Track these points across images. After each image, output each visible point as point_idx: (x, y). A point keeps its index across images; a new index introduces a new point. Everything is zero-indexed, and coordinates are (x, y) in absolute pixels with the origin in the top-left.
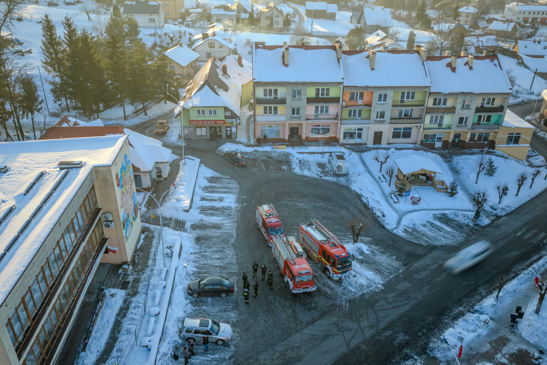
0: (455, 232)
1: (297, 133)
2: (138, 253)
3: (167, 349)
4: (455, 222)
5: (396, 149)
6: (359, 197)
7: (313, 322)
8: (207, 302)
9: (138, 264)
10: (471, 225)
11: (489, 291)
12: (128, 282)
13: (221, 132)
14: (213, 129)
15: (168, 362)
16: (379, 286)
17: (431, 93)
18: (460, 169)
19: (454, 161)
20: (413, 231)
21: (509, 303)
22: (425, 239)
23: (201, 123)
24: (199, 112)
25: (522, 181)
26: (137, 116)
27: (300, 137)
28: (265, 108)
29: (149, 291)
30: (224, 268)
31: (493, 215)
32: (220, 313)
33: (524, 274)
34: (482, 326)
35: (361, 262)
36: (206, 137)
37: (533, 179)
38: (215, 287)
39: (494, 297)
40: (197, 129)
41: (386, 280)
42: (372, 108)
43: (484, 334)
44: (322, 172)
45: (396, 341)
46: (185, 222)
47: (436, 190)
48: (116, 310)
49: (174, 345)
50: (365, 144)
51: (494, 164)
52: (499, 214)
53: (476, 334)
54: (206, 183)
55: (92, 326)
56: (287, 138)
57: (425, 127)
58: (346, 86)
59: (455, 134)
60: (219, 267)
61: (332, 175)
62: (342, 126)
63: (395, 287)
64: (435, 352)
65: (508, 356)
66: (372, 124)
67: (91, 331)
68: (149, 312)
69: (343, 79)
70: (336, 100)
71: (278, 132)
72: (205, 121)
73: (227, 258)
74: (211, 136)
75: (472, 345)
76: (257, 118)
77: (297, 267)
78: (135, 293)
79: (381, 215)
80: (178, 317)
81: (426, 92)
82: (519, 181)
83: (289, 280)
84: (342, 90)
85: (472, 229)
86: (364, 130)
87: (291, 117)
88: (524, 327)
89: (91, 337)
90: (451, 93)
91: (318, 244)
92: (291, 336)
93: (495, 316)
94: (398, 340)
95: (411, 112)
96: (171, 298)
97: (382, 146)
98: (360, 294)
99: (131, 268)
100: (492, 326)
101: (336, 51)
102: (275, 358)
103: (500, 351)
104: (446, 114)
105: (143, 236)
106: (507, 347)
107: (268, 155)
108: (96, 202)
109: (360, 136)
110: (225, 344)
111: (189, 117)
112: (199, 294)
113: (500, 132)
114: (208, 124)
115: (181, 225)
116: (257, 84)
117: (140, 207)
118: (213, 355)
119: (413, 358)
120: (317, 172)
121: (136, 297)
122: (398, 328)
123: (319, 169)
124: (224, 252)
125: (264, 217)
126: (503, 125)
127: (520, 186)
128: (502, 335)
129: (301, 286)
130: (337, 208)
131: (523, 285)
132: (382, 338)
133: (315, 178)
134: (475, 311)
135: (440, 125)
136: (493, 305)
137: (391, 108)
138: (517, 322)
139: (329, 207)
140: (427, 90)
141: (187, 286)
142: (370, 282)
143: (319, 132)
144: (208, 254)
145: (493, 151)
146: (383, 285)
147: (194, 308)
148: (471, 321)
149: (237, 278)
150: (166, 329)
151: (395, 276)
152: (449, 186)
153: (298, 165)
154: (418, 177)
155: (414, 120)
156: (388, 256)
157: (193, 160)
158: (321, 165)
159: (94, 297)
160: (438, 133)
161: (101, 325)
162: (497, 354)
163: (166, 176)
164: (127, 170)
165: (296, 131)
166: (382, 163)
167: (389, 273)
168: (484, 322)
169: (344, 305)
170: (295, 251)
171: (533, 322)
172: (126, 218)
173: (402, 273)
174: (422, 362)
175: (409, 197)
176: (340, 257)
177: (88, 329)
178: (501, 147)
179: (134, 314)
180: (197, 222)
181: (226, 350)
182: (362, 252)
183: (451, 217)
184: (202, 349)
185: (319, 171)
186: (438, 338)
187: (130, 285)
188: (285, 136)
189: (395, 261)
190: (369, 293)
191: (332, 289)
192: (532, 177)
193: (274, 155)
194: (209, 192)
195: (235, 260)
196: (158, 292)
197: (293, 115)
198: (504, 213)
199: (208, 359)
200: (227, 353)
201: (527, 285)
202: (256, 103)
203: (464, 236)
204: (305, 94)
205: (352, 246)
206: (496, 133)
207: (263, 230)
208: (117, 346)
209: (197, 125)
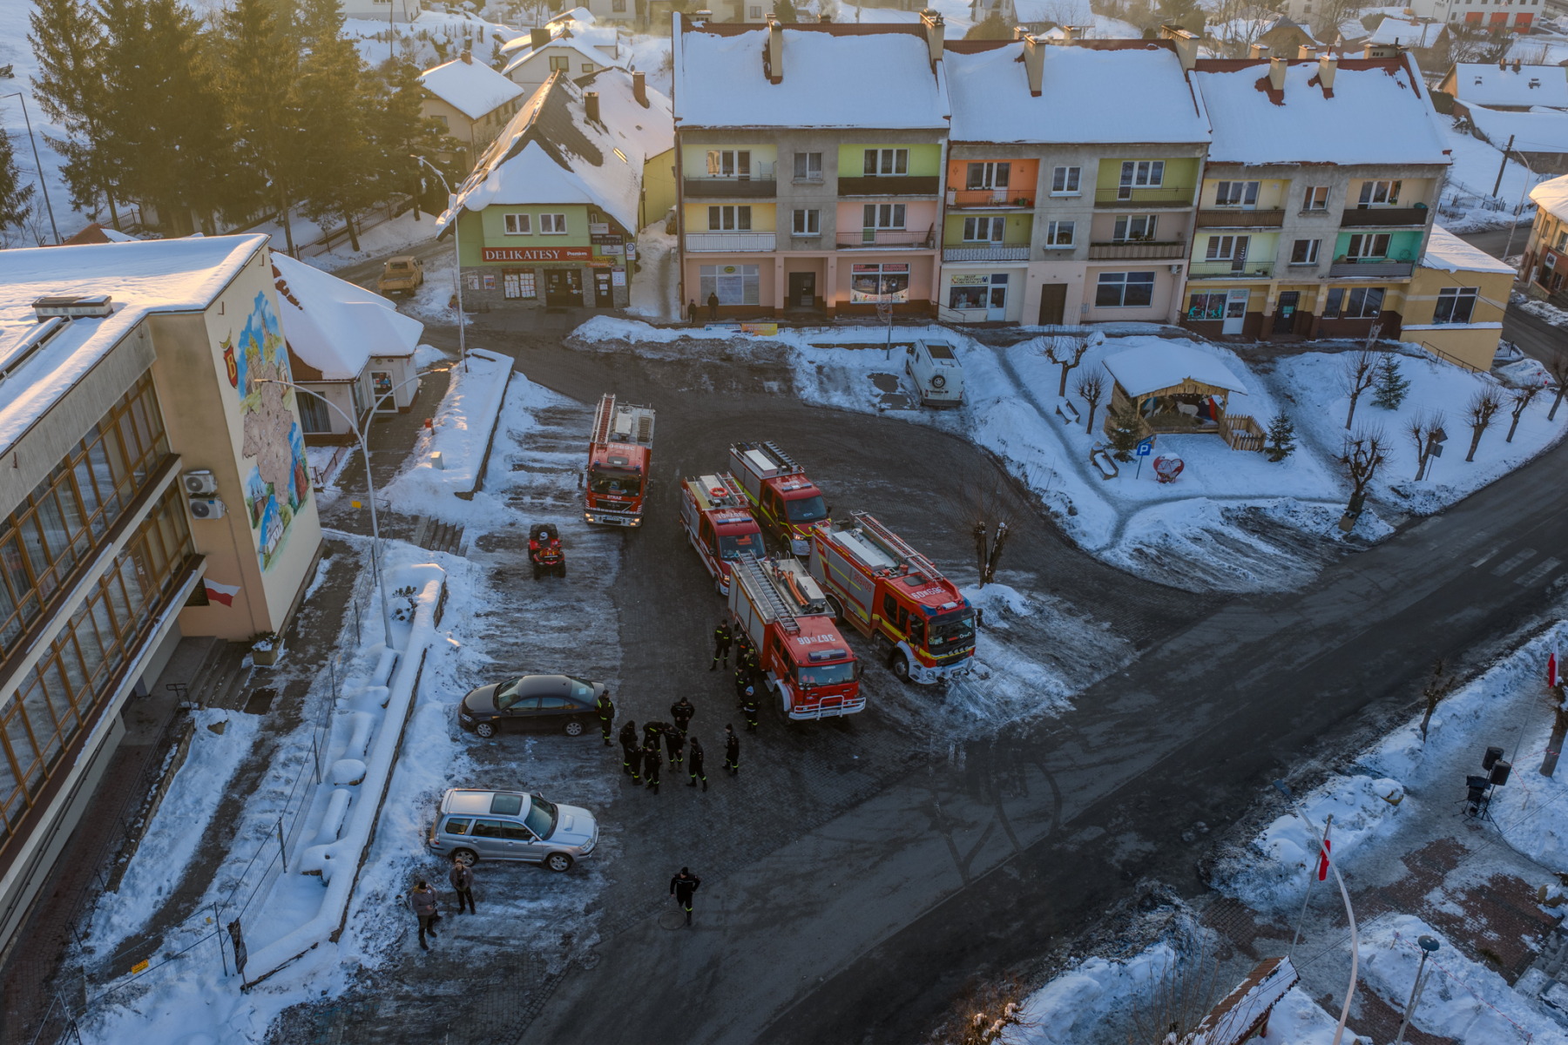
0: (1288, 556)
1: (811, 290)
2: (306, 611)
3: (385, 883)
4: (1287, 532)
5: (1108, 335)
6: (998, 462)
7: (855, 803)
8: (522, 750)
9: (307, 641)
10: (1337, 537)
11: (1399, 715)
12: (272, 693)
13: (579, 287)
14: (555, 277)
15: (386, 922)
16: (1060, 703)
17: (1213, 163)
18: (1299, 391)
19: (1282, 370)
20: (1164, 554)
21: (1459, 749)
22: (1200, 574)
23: (517, 255)
24: (510, 221)
25: (1486, 416)
26: (329, 249)
27: (820, 303)
28: (714, 212)
29: (336, 716)
30: (579, 656)
31: (1402, 514)
32: (561, 782)
33: (1504, 666)
34: (1380, 809)
35: (1005, 638)
36: (536, 303)
37: (1516, 415)
38: (548, 705)
39: (1413, 730)
40: (507, 278)
41: (1082, 686)
42: (1036, 211)
43: (1389, 834)
44: (884, 399)
45: (1113, 855)
46: (462, 529)
47: (1229, 443)
48: (227, 772)
49: (408, 872)
50: (1016, 324)
51: (1398, 372)
52: (1420, 510)
53: (1364, 833)
54: (528, 424)
55: (145, 817)
56: (779, 304)
57: (1193, 271)
58: (956, 142)
59: (1283, 294)
60: (562, 651)
61: (917, 406)
62: (945, 266)
63: (1109, 707)
64: (1238, 886)
65: (1463, 897)
66: (1037, 260)
67: (140, 830)
68: (331, 773)
69: (948, 118)
70: (926, 186)
71: (752, 286)
72: (530, 249)
73: (588, 626)
74: (550, 299)
75: (1353, 866)
76: (691, 244)
77: (804, 641)
78: (291, 724)
79: (1064, 510)
80: (426, 789)
81: (1196, 160)
82: (1477, 413)
83: (779, 682)
84: (944, 155)
85: (1341, 550)
86: (1011, 279)
87: (793, 239)
88: (1509, 811)
89: (140, 850)
90: (1269, 164)
91: (872, 577)
92: (784, 844)
93: (1419, 785)
94: (1120, 855)
95: (1152, 226)
96: (406, 737)
97: (1066, 328)
98: (1002, 726)
99: (281, 652)
100: (1412, 813)
101: (925, 38)
102: (733, 906)
103: (1439, 881)
104: (1254, 230)
105: (325, 565)
106: (1459, 869)
107: (723, 350)
108: (162, 433)
109: (999, 298)
110: (574, 866)
111: (482, 238)
112: (496, 728)
113: (1416, 287)
114: (538, 259)
115: (448, 537)
116: (687, 134)
117: (321, 485)
118: (532, 900)
119: (1169, 902)
120: (871, 398)
121: (293, 734)
122: (1121, 819)
123: (877, 390)
124: (581, 610)
125: (706, 508)
126: (1426, 263)
127: (1479, 430)
128: (1443, 837)
129: (816, 700)
130: (931, 494)
131: (1500, 700)
132: (1071, 848)
133: (864, 414)
134: (1356, 769)
135: (1238, 264)
136: (1412, 752)
137: (1092, 210)
138: (1487, 801)
139: (906, 490)
140: (1198, 154)
141: (457, 704)
142: (1031, 691)
143: (877, 288)
144: (529, 615)
145: (1395, 342)
146: (1071, 699)
147: (478, 768)
148: (1346, 796)
149: (618, 682)
150: (384, 825)
151: (1110, 677)
152: (1268, 431)
153: (815, 378)
154: (1175, 408)
155: (1160, 248)
156: (1087, 622)
157: (492, 360)
158: (883, 380)
159: (156, 733)
160: (1234, 290)
161: (174, 813)
162: (1430, 889)
163: (408, 403)
164: (266, 342)
165: (807, 283)
166: (1066, 368)
167: (1091, 666)
168: (1387, 799)
169: (951, 757)
170: (800, 597)
171: (1535, 796)
172: (265, 493)
173: (1129, 669)
174: (1198, 914)
175: (1148, 461)
176: (940, 613)
177: (131, 825)
178: (1417, 330)
179: (283, 780)
180: (498, 528)
181: (575, 886)
182: (1008, 609)
183: (1277, 516)
184: (500, 883)
185: (877, 396)
186: (1244, 845)
187: (277, 699)
188: (773, 299)
189: (1107, 634)
190: (1029, 724)
191: (915, 712)
192: (1514, 409)
193: (742, 351)
194: (537, 449)
195: (615, 634)
196: (365, 719)
197: (798, 234)
198: (1433, 507)
199: (518, 912)
200: (578, 894)
201: (1511, 698)
202: (686, 195)
203: (1317, 567)
204: (834, 166)
205: (979, 592)
206: (1404, 288)
207: (702, 548)
208: (225, 872)
209: (508, 263)
